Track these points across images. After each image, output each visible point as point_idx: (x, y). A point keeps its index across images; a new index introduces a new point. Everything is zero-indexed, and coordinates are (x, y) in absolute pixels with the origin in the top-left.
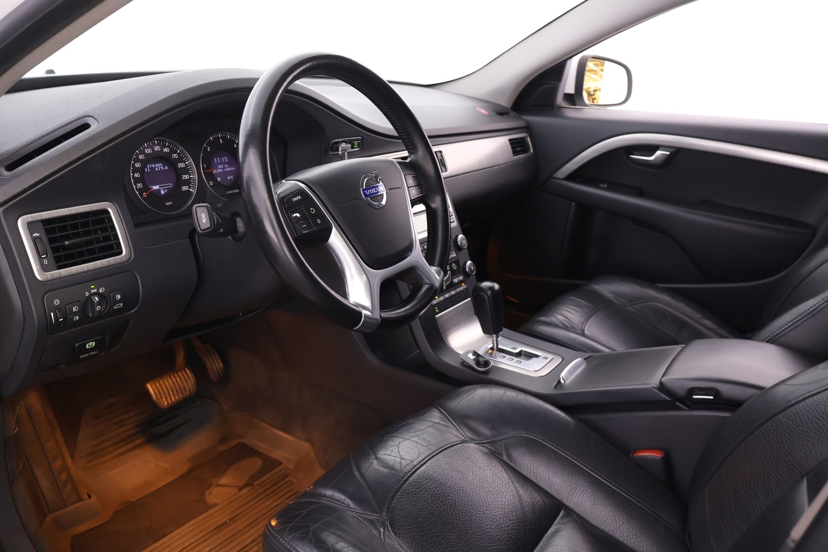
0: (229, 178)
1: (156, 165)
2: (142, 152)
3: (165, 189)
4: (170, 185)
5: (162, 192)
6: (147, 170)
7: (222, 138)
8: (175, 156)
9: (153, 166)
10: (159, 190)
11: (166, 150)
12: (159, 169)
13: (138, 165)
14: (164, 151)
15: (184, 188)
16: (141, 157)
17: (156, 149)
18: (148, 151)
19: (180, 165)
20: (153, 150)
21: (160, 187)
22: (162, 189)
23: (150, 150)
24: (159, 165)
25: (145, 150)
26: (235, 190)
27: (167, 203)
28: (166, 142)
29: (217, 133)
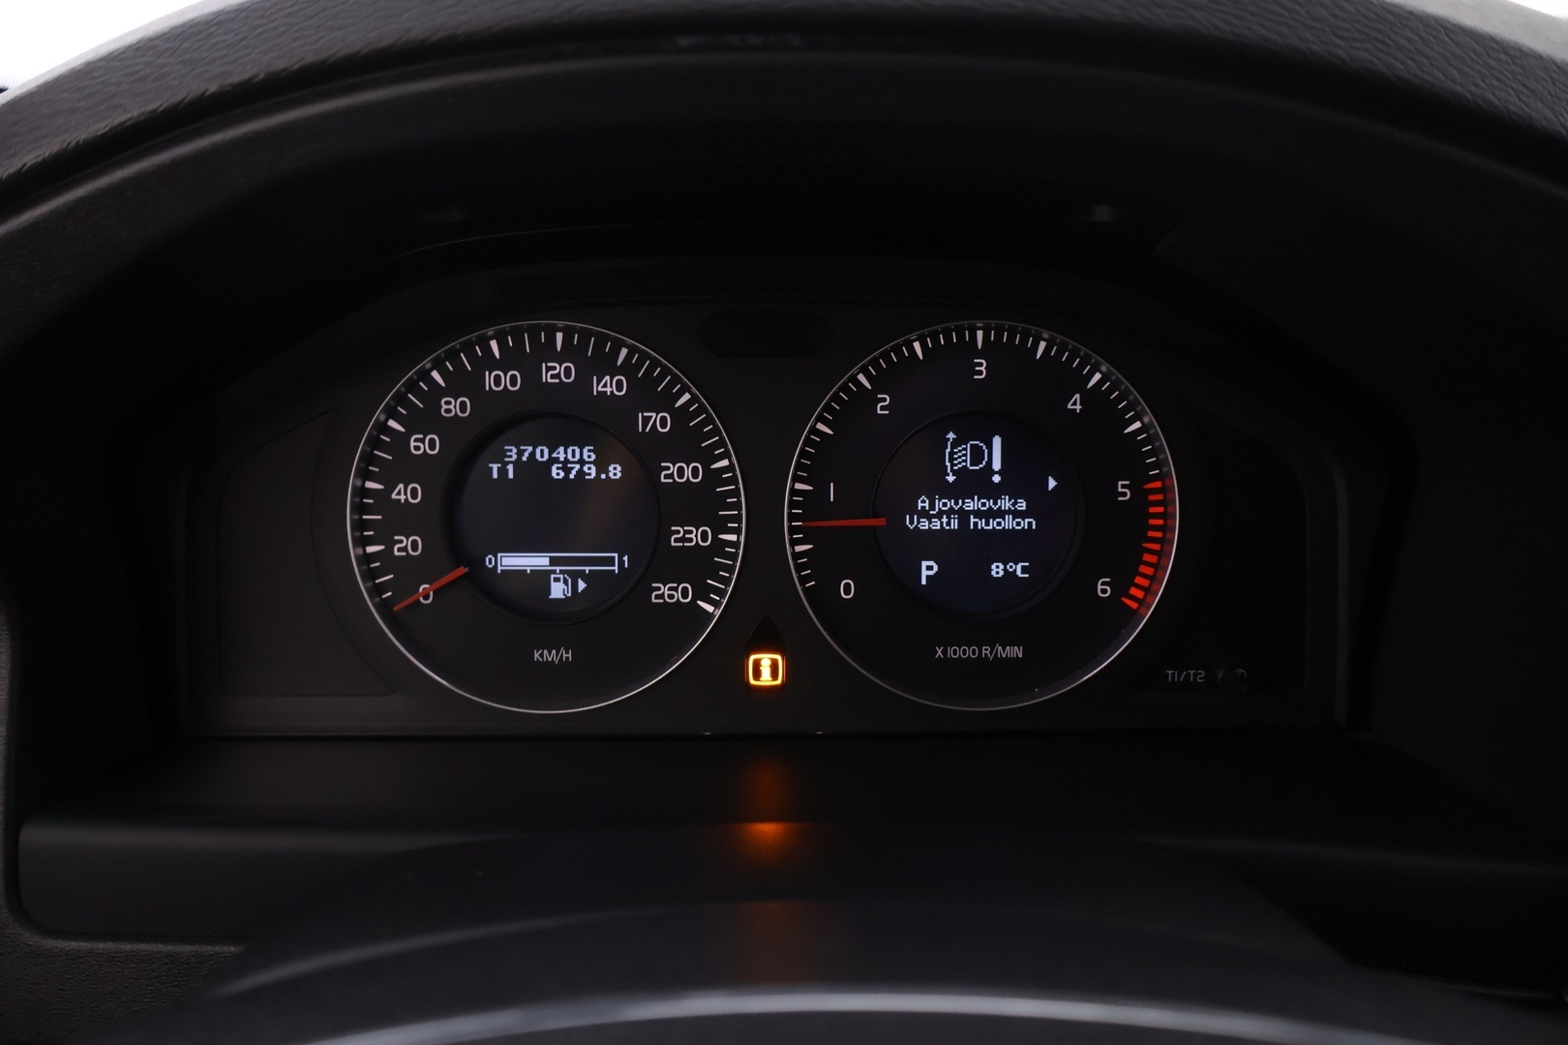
0: (997, 570)
1: (560, 453)
2: (464, 383)
3: (575, 576)
4: (610, 561)
5: (558, 590)
6: (503, 471)
7: (988, 351)
8: (656, 420)
9: (542, 454)
10: (542, 578)
11: (606, 385)
12: (567, 471)
13: (425, 447)
14: (597, 388)
15: (665, 590)
16: (451, 407)
17: (547, 377)
18: (501, 381)
19: (673, 469)
20: (531, 376)
21: (553, 561)
22: (561, 572)
23: (513, 377)
24: (570, 451)
25: (487, 373)
26: (1000, 648)
27: (546, 652)
28: (617, 346)
29: (966, 323)
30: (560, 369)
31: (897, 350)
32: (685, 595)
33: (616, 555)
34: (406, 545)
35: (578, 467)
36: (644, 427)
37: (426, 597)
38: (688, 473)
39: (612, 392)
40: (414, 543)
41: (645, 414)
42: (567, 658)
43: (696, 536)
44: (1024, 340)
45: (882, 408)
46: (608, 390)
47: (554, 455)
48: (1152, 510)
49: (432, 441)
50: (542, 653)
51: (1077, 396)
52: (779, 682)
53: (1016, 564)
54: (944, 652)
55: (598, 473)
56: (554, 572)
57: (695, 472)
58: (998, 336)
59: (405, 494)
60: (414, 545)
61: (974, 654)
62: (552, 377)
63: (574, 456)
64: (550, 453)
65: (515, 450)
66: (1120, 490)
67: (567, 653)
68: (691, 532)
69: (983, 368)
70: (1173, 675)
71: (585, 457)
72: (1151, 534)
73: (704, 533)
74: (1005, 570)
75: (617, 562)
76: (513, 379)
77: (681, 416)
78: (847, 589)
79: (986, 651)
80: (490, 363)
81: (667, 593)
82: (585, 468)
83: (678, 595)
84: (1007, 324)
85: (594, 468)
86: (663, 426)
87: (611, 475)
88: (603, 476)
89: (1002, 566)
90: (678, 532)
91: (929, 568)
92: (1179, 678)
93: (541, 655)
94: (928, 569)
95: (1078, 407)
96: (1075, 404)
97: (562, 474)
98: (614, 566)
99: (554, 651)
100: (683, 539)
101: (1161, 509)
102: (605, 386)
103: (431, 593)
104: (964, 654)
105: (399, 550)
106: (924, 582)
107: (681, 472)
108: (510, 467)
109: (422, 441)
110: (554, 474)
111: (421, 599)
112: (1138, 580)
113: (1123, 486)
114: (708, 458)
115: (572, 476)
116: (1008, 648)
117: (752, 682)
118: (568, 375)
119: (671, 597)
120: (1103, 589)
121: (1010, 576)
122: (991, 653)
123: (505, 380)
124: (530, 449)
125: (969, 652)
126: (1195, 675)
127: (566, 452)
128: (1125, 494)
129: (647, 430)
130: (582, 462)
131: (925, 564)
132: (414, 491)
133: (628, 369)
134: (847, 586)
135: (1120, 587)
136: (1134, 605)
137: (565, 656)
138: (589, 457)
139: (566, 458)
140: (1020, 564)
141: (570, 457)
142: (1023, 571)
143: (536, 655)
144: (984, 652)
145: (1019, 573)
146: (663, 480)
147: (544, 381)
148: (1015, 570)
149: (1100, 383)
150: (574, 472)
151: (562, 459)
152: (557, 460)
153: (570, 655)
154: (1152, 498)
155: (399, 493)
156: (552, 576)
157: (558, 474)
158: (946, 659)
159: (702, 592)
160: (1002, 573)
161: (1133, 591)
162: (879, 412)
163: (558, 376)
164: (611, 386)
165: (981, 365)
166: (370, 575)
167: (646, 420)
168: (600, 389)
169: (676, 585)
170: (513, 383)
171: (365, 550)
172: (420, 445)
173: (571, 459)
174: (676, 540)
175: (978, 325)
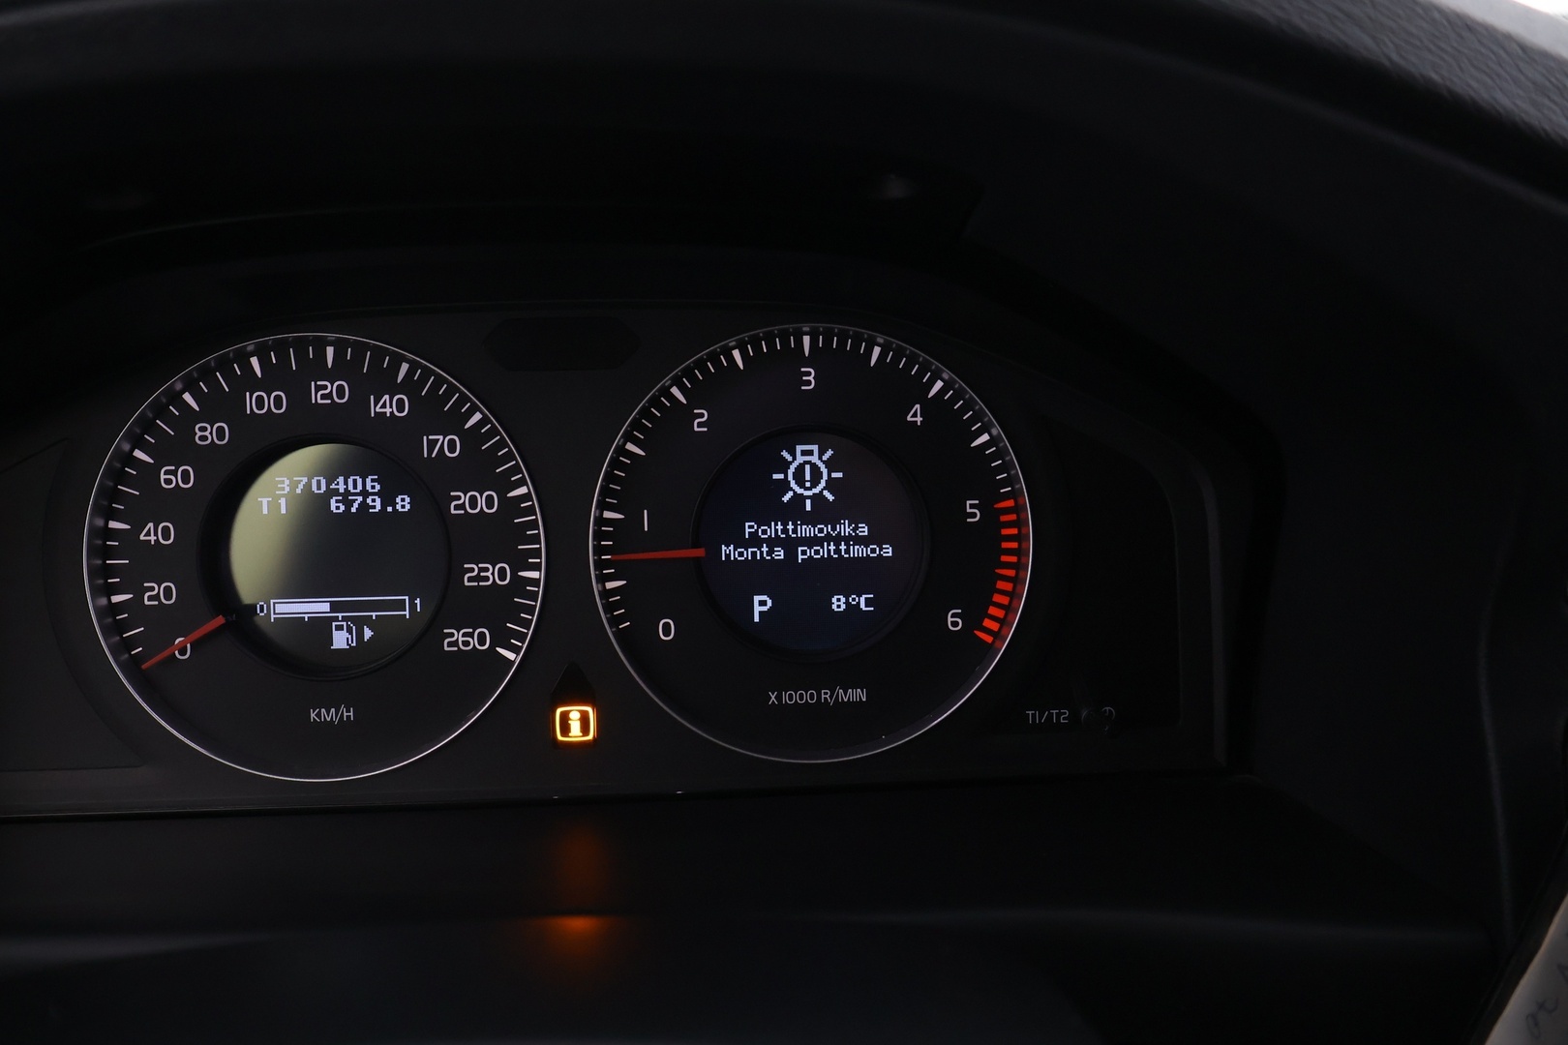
0: (838, 603)
1: (340, 484)
2: (221, 406)
3: (359, 623)
4: (401, 605)
5: (340, 640)
7: (817, 357)
8: (444, 444)
9: (319, 485)
10: (321, 627)
11: (386, 406)
12: (349, 504)
13: (177, 480)
14: (375, 409)
15: (458, 636)
16: (207, 433)
17: (317, 398)
18: (264, 403)
19: (465, 499)
20: (299, 397)
21: (335, 607)
22: (344, 619)
23: (278, 399)
24: (350, 481)
25: (248, 394)
26: (841, 691)
27: (323, 710)
28: (396, 362)
29: (791, 327)
30: (331, 388)
31: (714, 358)
32: (482, 642)
33: (407, 598)
34: (159, 592)
35: (360, 499)
36: (430, 451)
37: (183, 652)
38: (482, 502)
39: (392, 413)
40: (168, 590)
41: (430, 437)
42: (348, 717)
43: (493, 574)
44: (856, 346)
45: (700, 425)
46: (388, 410)
47: (333, 486)
48: (1005, 532)
49: (185, 474)
50: (320, 711)
51: (918, 406)
52: (590, 737)
53: (859, 596)
54: (779, 697)
55: (384, 506)
56: (336, 619)
57: (490, 502)
58: (828, 341)
59: (156, 534)
60: (168, 592)
61: (812, 699)
62: (323, 397)
63: (355, 487)
64: (328, 486)
65: (287, 482)
66: (969, 510)
67: (348, 711)
68: (487, 570)
69: (811, 378)
70: (1034, 715)
71: (368, 488)
72: (1005, 558)
73: (502, 571)
74: (847, 603)
75: (409, 607)
76: (278, 402)
77: (472, 438)
78: (666, 629)
79: (825, 694)
80: (250, 382)
81: (461, 639)
82: (369, 501)
83: (474, 642)
84: (837, 328)
85: (378, 500)
86: (452, 449)
87: (398, 507)
88: (390, 509)
89: (843, 600)
90: (473, 570)
91: (762, 603)
92: (1040, 718)
93: (319, 715)
94: (761, 605)
95: (919, 419)
96: (915, 416)
97: (342, 508)
98: (405, 611)
99: (333, 710)
100: (478, 578)
101: (1014, 531)
102: (384, 406)
103: (189, 645)
104: (801, 699)
105: (150, 598)
106: (757, 619)
107: (473, 502)
108: (283, 501)
109: (174, 473)
110: (333, 508)
111: (177, 652)
112: (992, 610)
113: (972, 506)
114: (504, 484)
115: (353, 510)
116: (850, 690)
117: (560, 738)
118: (341, 395)
119: (466, 643)
120: (954, 621)
121: (852, 609)
122: (831, 697)
123: (269, 402)
124: (305, 480)
125: (807, 697)
126: (1058, 715)
127: (346, 483)
128: (974, 515)
129: (433, 456)
130: (365, 493)
131: (757, 599)
132: (166, 530)
133: (410, 386)
134: (667, 627)
135: (973, 620)
136: (989, 639)
137: (345, 714)
138: (373, 487)
139: (346, 489)
140: (864, 596)
141: (351, 488)
142: (868, 602)
143: (313, 715)
144: (823, 696)
145: (863, 605)
146: (453, 512)
147: (313, 402)
148: (859, 603)
149: (942, 391)
150: (356, 505)
151: (342, 491)
152: (336, 492)
153: (351, 714)
154: (1004, 518)
155: (148, 534)
156: (334, 624)
157: (338, 508)
158: (781, 706)
159: (502, 638)
160: (843, 607)
161: (987, 623)
162: (696, 429)
163: (329, 396)
164: (391, 407)
165: (809, 374)
166: (115, 629)
167: (432, 444)
168: (378, 410)
169: (471, 630)
170: (278, 405)
171: (110, 600)
172: (173, 478)
173: (352, 491)
174: (470, 579)
175: (804, 329)
